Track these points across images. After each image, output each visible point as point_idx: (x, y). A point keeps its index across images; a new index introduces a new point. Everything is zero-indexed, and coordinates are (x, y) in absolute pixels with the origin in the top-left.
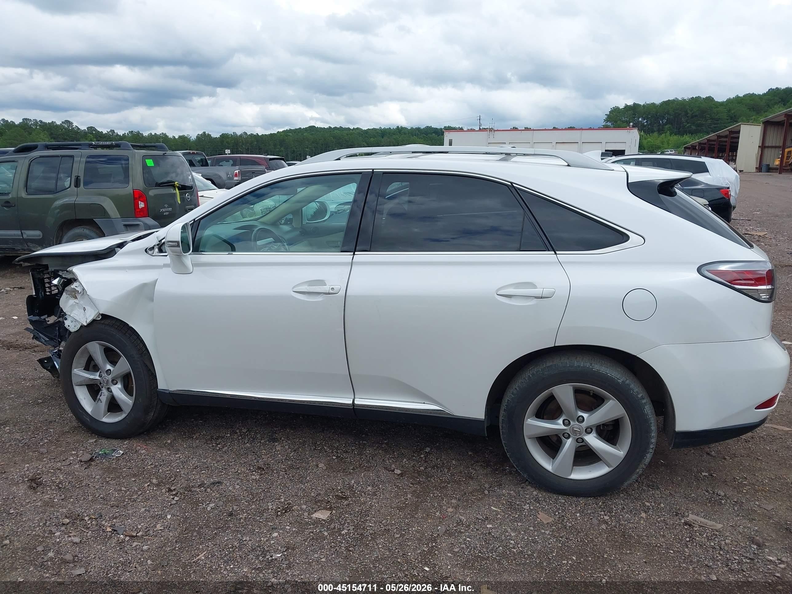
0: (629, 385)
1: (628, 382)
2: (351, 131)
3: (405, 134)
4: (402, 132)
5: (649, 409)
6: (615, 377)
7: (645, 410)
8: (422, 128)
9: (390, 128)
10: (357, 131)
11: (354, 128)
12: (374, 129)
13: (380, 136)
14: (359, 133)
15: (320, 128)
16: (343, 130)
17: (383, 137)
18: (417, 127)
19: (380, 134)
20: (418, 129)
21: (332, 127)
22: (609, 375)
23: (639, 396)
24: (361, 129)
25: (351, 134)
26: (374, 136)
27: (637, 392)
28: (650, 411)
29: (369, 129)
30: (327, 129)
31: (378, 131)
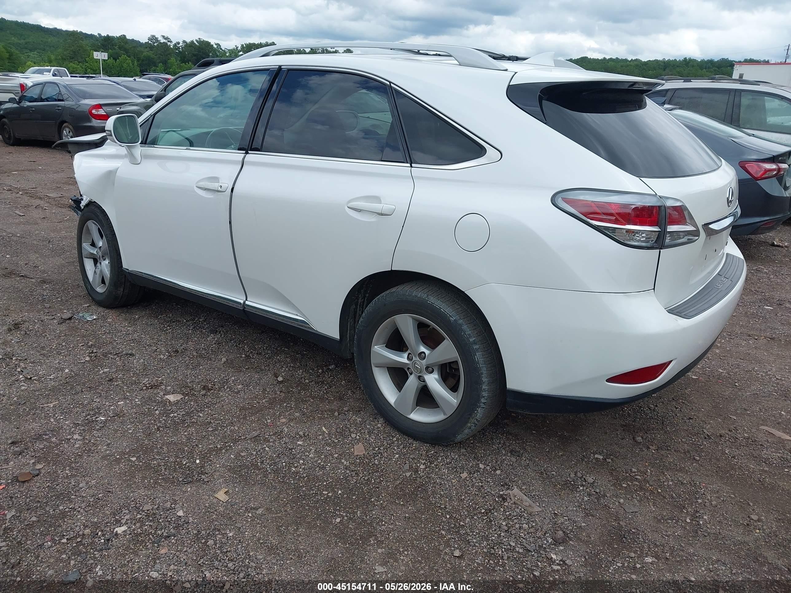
0: (461, 325)
1: (461, 321)
2: (628, 63)
3: (693, 66)
4: (690, 64)
5: (482, 356)
6: (448, 314)
7: (476, 357)
8: (716, 60)
9: (675, 60)
10: (636, 63)
11: (632, 59)
12: (656, 61)
13: (661, 69)
14: (637, 65)
15: (594, 60)
16: (619, 62)
17: (664, 70)
18: (709, 59)
19: (662, 66)
20: (711, 62)
21: (607, 58)
22: (442, 310)
23: (471, 340)
24: (641, 61)
25: (628, 66)
26: (655, 69)
27: (469, 335)
28: (482, 359)
29: (650, 61)
30: (601, 60)
31: (660, 63)
